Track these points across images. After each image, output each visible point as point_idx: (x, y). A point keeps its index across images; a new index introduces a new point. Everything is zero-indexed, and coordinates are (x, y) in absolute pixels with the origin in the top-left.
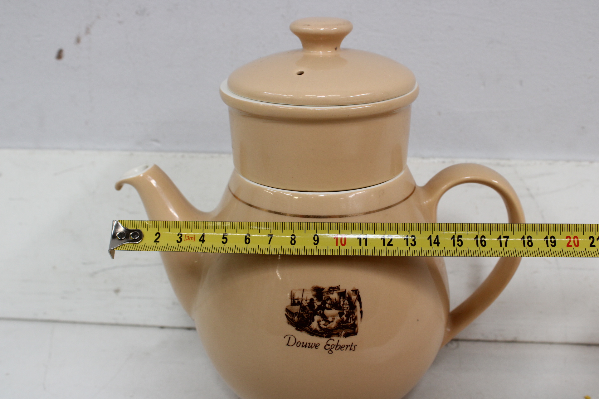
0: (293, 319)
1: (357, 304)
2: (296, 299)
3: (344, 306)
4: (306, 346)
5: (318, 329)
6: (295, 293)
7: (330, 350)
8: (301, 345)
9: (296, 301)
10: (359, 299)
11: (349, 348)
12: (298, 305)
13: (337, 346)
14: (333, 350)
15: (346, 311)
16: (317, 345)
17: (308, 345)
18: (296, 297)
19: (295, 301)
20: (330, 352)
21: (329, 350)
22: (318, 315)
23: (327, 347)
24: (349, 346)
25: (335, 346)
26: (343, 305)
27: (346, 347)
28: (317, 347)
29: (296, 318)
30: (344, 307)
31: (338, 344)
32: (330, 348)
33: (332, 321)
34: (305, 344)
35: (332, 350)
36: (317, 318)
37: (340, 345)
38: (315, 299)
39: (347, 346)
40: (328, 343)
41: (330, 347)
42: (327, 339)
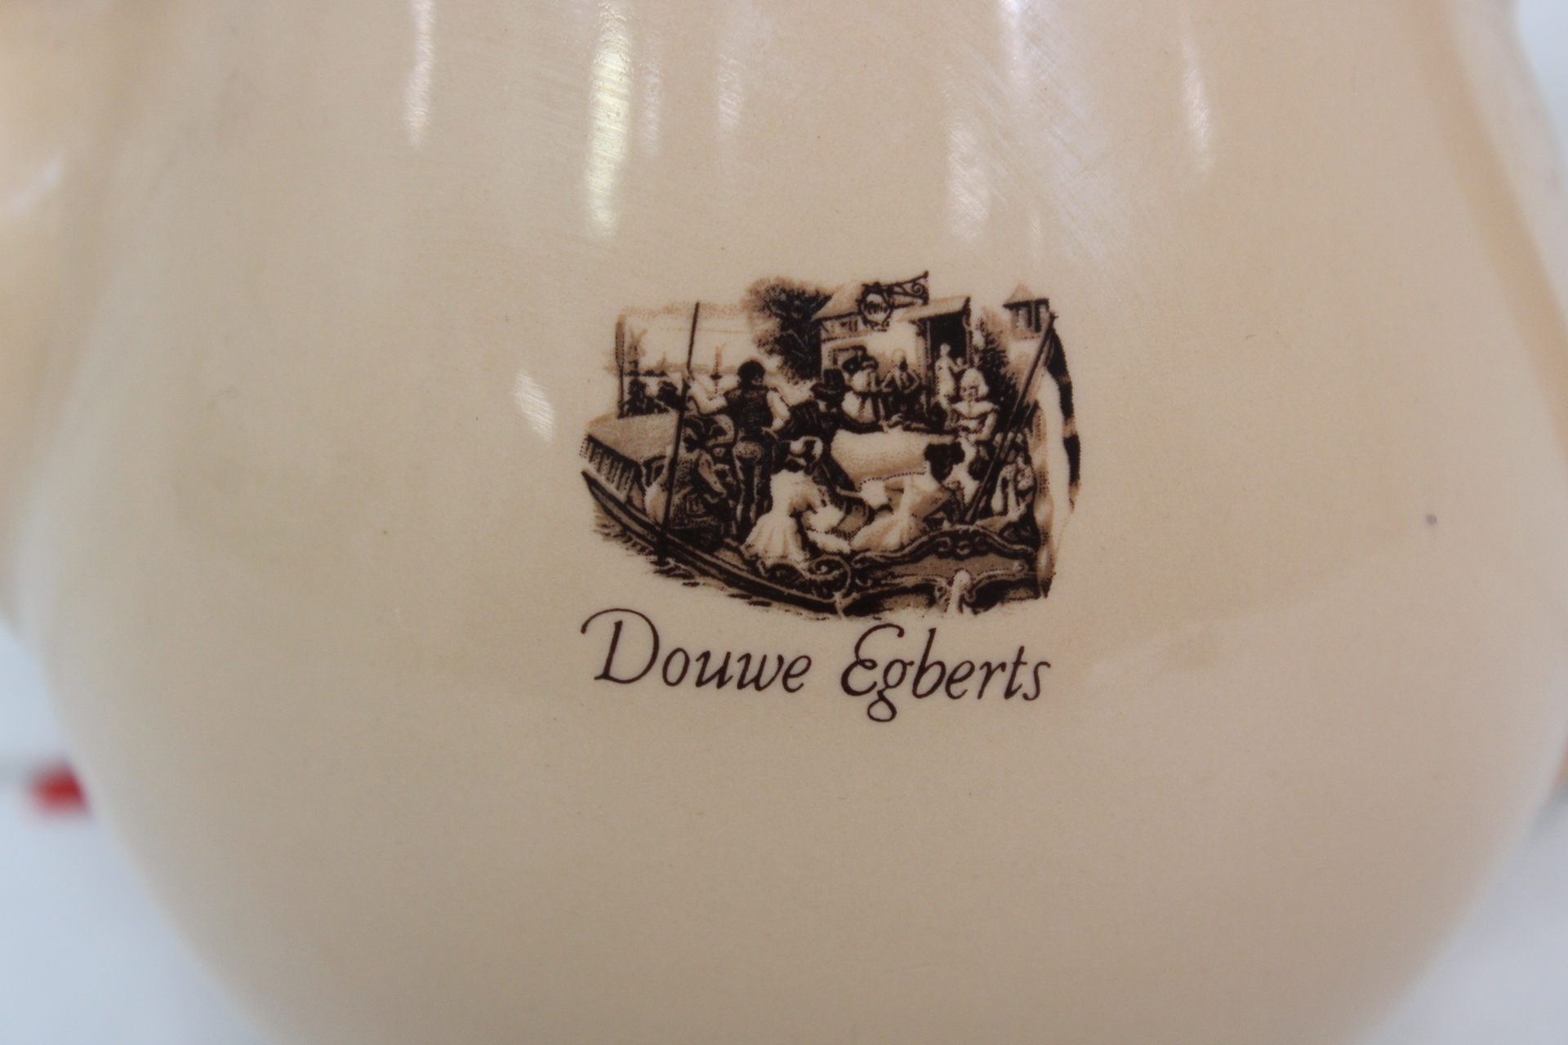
0: (637, 502)
1: (1046, 392)
2: (650, 373)
3: (962, 407)
4: (721, 677)
5: (798, 558)
6: (645, 332)
7: (882, 697)
8: (695, 668)
9: (653, 386)
10: (1055, 361)
11: (1000, 681)
12: (662, 411)
13: (922, 670)
14: (901, 696)
15: (973, 437)
16: (796, 670)
17: (735, 669)
18: (648, 361)
19: (643, 386)
20: (881, 710)
21: (873, 696)
22: (794, 468)
23: (860, 678)
24: (1003, 666)
25: (912, 672)
26: (956, 398)
27: (979, 675)
28: (792, 683)
29: (653, 497)
30: (959, 415)
31: (931, 659)
32: (881, 686)
33: (887, 508)
34: (714, 665)
35: (889, 694)
36: (787, 487)
37: (941, 664)
38: (772, 363)
39: (989, 670)
40: (865, 653)
41: (877, 675)
42: (861, 625)
